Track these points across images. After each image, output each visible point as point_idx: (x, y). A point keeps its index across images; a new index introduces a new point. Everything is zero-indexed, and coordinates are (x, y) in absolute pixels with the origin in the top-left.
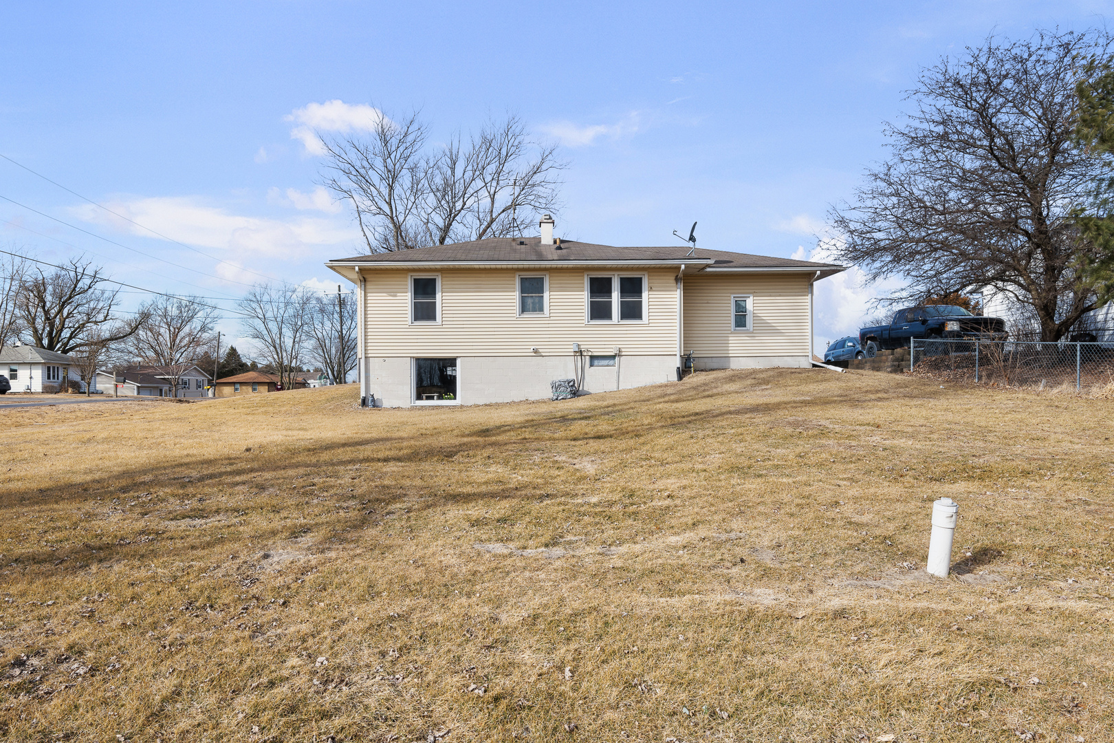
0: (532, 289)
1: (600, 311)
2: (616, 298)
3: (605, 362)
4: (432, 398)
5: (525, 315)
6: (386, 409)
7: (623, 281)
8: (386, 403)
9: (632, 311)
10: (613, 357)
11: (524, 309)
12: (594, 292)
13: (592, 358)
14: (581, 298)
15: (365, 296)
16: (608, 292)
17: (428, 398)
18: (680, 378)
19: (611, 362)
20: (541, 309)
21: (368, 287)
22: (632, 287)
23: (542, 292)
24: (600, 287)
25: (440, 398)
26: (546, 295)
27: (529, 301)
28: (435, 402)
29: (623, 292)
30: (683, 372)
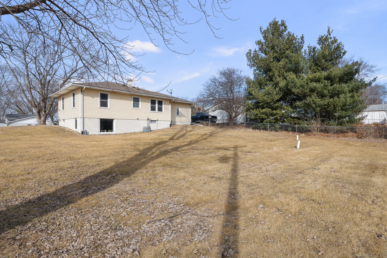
0: (136, 100)
1: (153, 109)
2: (157, 105)
3: (154, 122)
4: (104, 131)
5: (134, 108)
6: (90, 135)
7: (158, 101)
8: (90, 133)
9: (160, 109)
10: (156, 121)
11: (134, 106)
12: (152, 103)
13: (151, 121)
14: (149, 105)
15: (83, 97)
16: (155, 104)
17: (103, 131)
18: (171, 127)
19: (155, 122)
20: (138, 107)
21: (84, 94)
22: (160, 103)
23: (139, 102)
24: (153, 102)
25: (107, 131)
26: (140, 103)
27: (136, 104)
28: (106, 133)
29: (159, 104)
30: (171, 125)
